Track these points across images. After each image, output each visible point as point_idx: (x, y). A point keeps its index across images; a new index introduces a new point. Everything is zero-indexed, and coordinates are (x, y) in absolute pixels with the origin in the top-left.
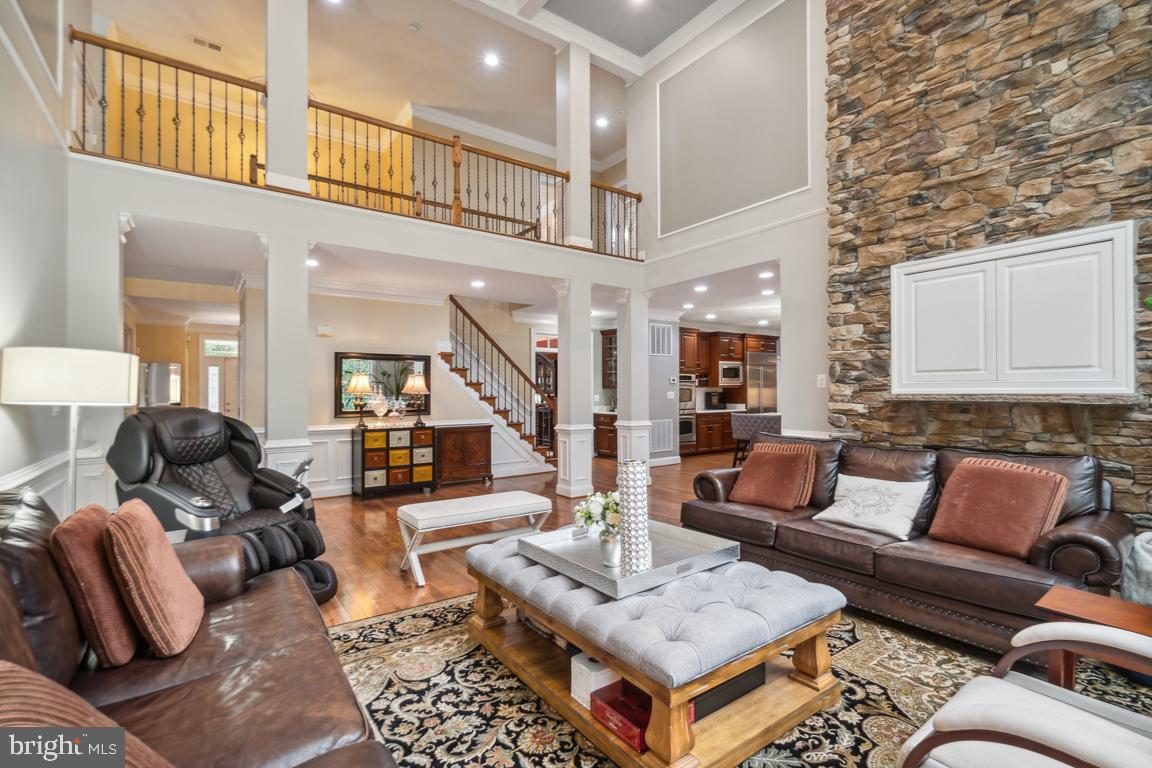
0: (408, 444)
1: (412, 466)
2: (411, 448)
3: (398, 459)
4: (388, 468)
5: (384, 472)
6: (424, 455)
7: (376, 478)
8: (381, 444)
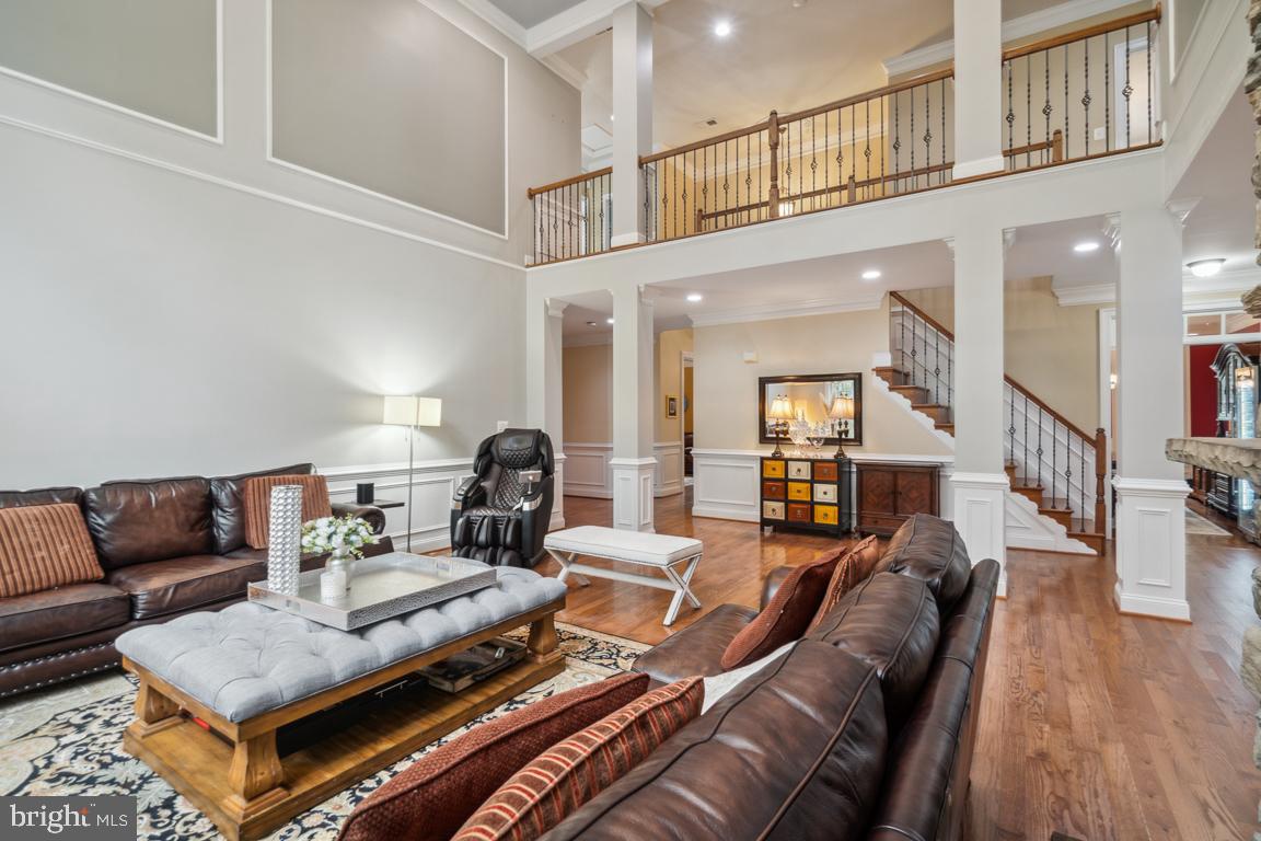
0: (809, 478)
1: (812, 504)
2: (812, 482)
3: (797, 492)
4: (787, 502)
5: (783, 504)
6: (826, 492)
7: (777, 510)
8: (780, 474)
